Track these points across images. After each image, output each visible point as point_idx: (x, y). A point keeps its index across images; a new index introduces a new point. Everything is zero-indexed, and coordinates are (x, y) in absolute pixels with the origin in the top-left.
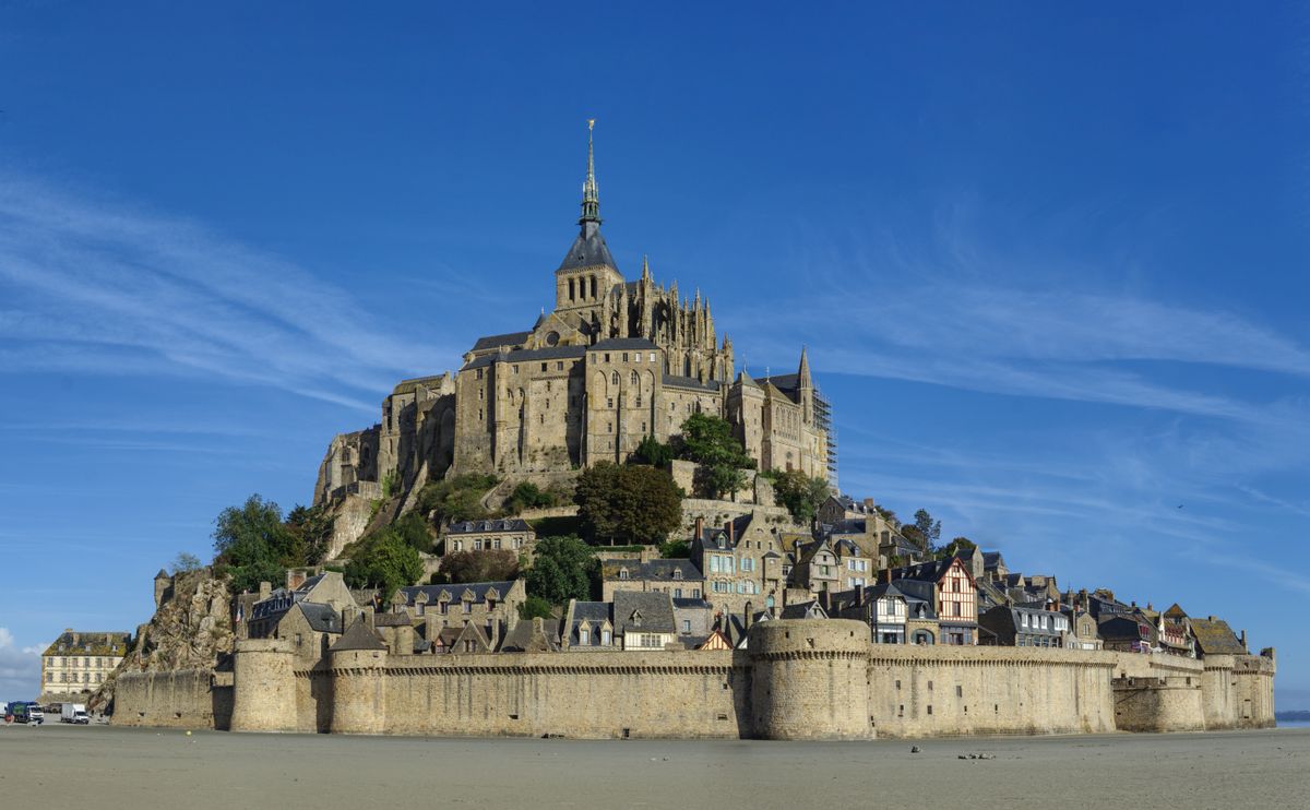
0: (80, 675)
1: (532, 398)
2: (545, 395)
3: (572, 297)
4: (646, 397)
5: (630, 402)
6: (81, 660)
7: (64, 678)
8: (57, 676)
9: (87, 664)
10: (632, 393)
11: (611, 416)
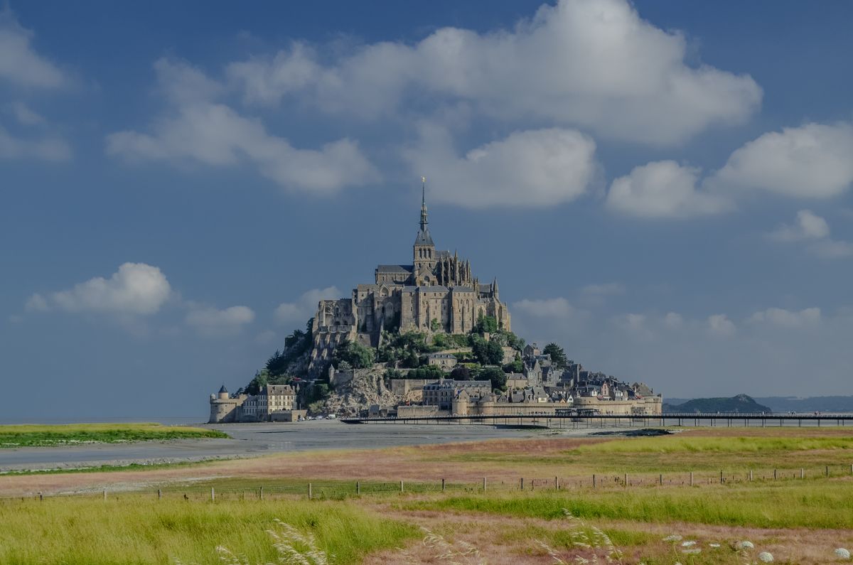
0: (282, 402)
1: (431, 305)
2: (435, 305)
3: (421, 256)
4: (471, 309)
5: (466, 310)
6: (282, 397)
7: (276, 404)
8: (273, 403)
9: (284, 398)
10: (467, 307)
11: (461, 315)
